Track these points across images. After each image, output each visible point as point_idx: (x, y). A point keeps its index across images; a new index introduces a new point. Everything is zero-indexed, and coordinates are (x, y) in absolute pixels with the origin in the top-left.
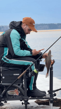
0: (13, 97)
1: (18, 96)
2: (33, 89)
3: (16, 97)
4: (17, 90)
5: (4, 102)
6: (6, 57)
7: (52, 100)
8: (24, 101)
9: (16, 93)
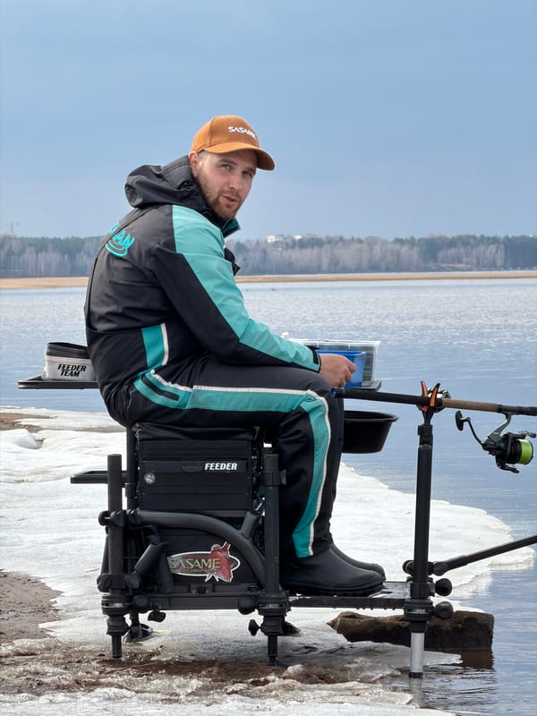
0: (201, 591)
1: (228, 584)
2: (311, 553)
3: (218, 588)
4: (225, 550)
5: (150, 618)
6: (157, 377)
7: (422, 612)
8: (260, 613)
9: (217, 566)
